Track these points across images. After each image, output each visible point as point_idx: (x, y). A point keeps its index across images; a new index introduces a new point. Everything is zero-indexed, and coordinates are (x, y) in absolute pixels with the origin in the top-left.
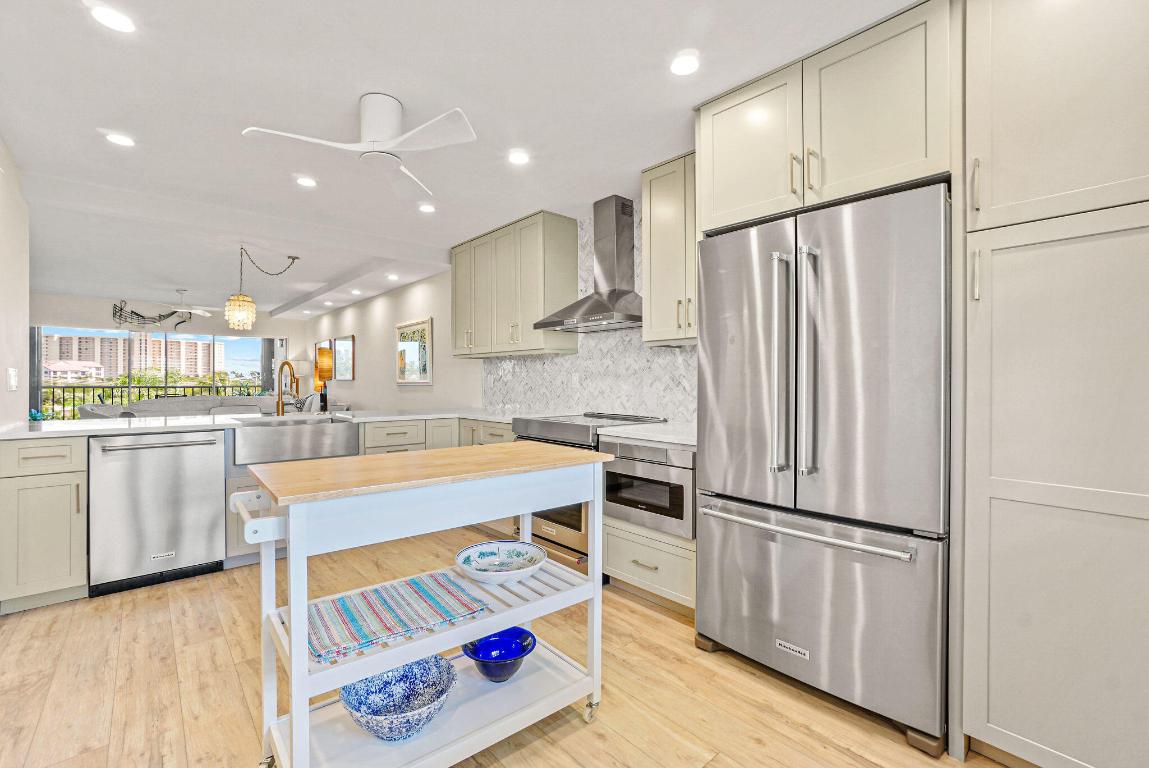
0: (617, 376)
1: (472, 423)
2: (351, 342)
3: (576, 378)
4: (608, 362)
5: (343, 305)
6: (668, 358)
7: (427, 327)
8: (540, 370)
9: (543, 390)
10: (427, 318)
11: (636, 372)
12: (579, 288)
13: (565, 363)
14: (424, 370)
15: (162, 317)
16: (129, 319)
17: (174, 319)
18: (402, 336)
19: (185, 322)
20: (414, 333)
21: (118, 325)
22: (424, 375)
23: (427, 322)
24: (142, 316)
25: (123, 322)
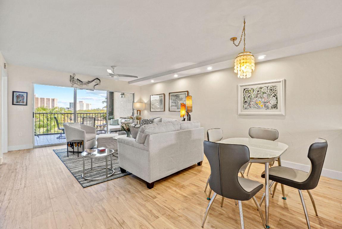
7: (280, 85)
14: (275, 107)
15: (89, 82)
16: (76, 83)
17: (94, 83)
18: (246, 90)
19: (98, 84)
20: (261, 88)
21: (72, 85)
22: (274, 110)
23: (280, 82)
24: (81, 81)
25: (74, 84)
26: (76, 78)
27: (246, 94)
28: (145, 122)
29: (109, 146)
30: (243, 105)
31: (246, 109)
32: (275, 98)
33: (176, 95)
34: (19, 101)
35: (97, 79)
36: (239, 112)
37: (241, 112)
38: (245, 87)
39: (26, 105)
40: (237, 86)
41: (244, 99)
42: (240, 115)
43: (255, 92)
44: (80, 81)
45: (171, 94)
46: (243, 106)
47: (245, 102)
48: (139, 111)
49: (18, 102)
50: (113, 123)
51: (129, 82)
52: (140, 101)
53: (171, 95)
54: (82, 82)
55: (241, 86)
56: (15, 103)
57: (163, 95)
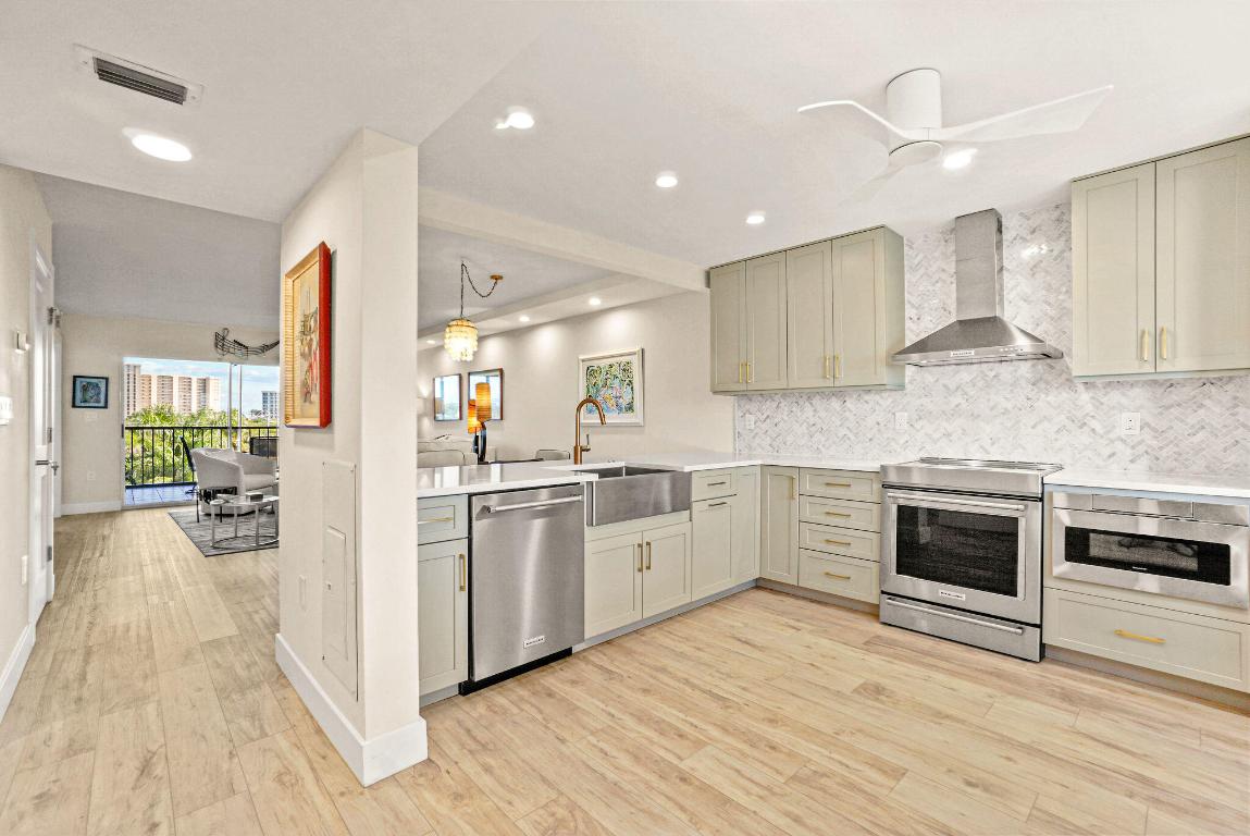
0: (975, 417)
1: (788, 473)
2: (498, 379)
3: (903, 417)
4: (957, 399)
5: (486, 333)
6: (1065, 395)
7: (635, 361)
8: (838, 409)
9: (844, 431)
10: (637, 349)
11: (1005, 413)
12: (907, 315)
13: (886, 400)
14: (630, 408)
15: (267, 347)
16: (231, 350)
17: (276, 351)
20: (611, 366)
21: (220, 356)
22: (630, 414)
23: (635, 353)
24: (245, 346)
25: (224, 353)
26: (231, 338)
27: (590, 378)
32: (629, 388)
34: (87, 397)
37: (584, 419)
38: (589, 364)
39: (106, 407)
43: (603, 376)
44: (241, 345)
45: (471, 376)
49: (85, 401)
54: (247, 348)
55: (583, 361)
56: (78, 403)
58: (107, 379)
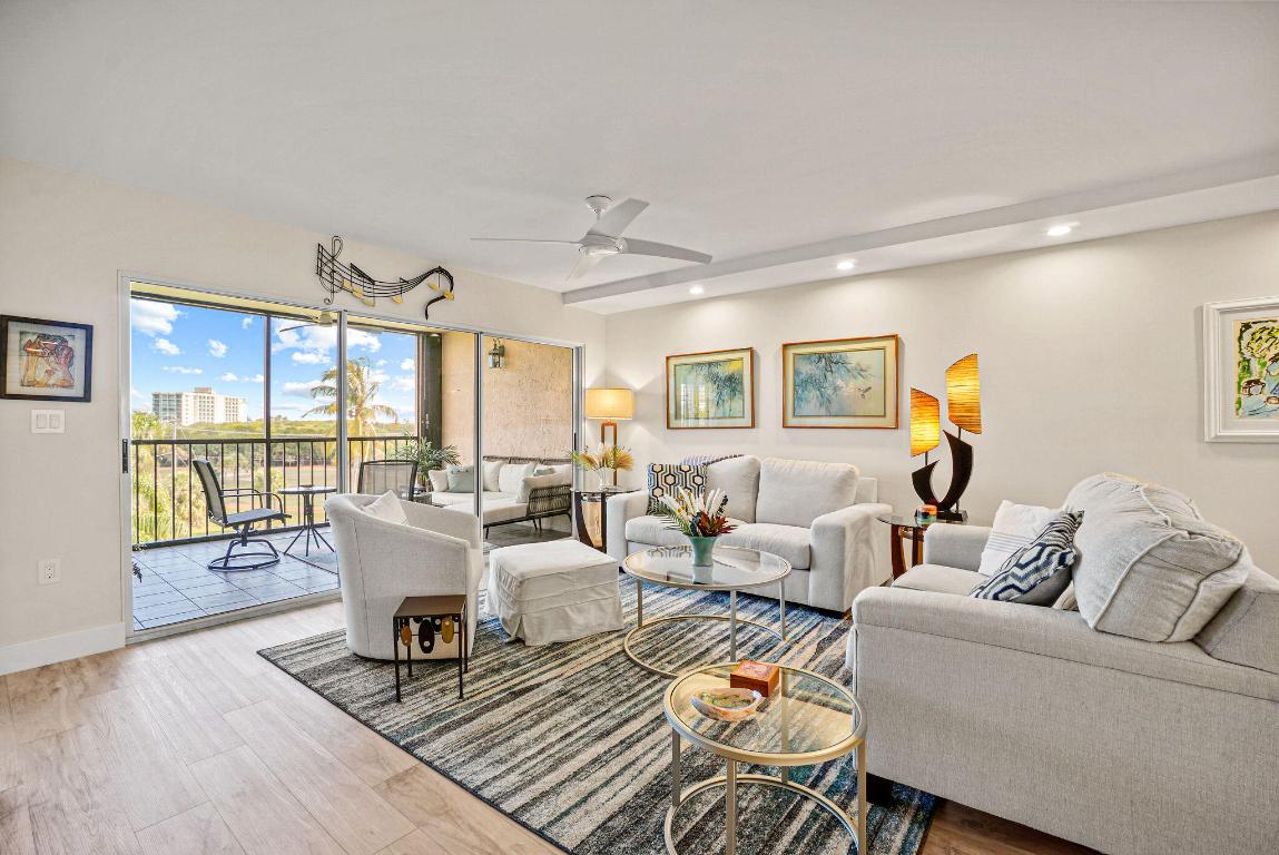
15: (405, 285)
16: (347, 284)
17: (422, 293)
18: (1255, 328)
19: (443, 297)
21: (329, 295)
24: (370, 279)
25: (336, 289)
26: (345, 258)
27: (1254, 345)
28: (670, 480)
29: (580, 611)
30: (1234, 396)
31: (1253, 413)
33: (821, 356)
35: (440, 270)
36: (1214, 429)
37: (1225, 427)
38: (1247, 318)
39: (86, 398)
40: (1199, 311)
41: (1247, 369)
42: (1218, 442)
44: (362, 275)
45: (791, 352)
46: (1239, 402)
47: (1249, 383)
48: (608, 428)
50: (457, 485)
51: (564, 294)
52: (609, 382)
53: (795, 355)
54: (372, 282)
55: (1223, 312)
57: (747, 356)
58: (88, 329)
